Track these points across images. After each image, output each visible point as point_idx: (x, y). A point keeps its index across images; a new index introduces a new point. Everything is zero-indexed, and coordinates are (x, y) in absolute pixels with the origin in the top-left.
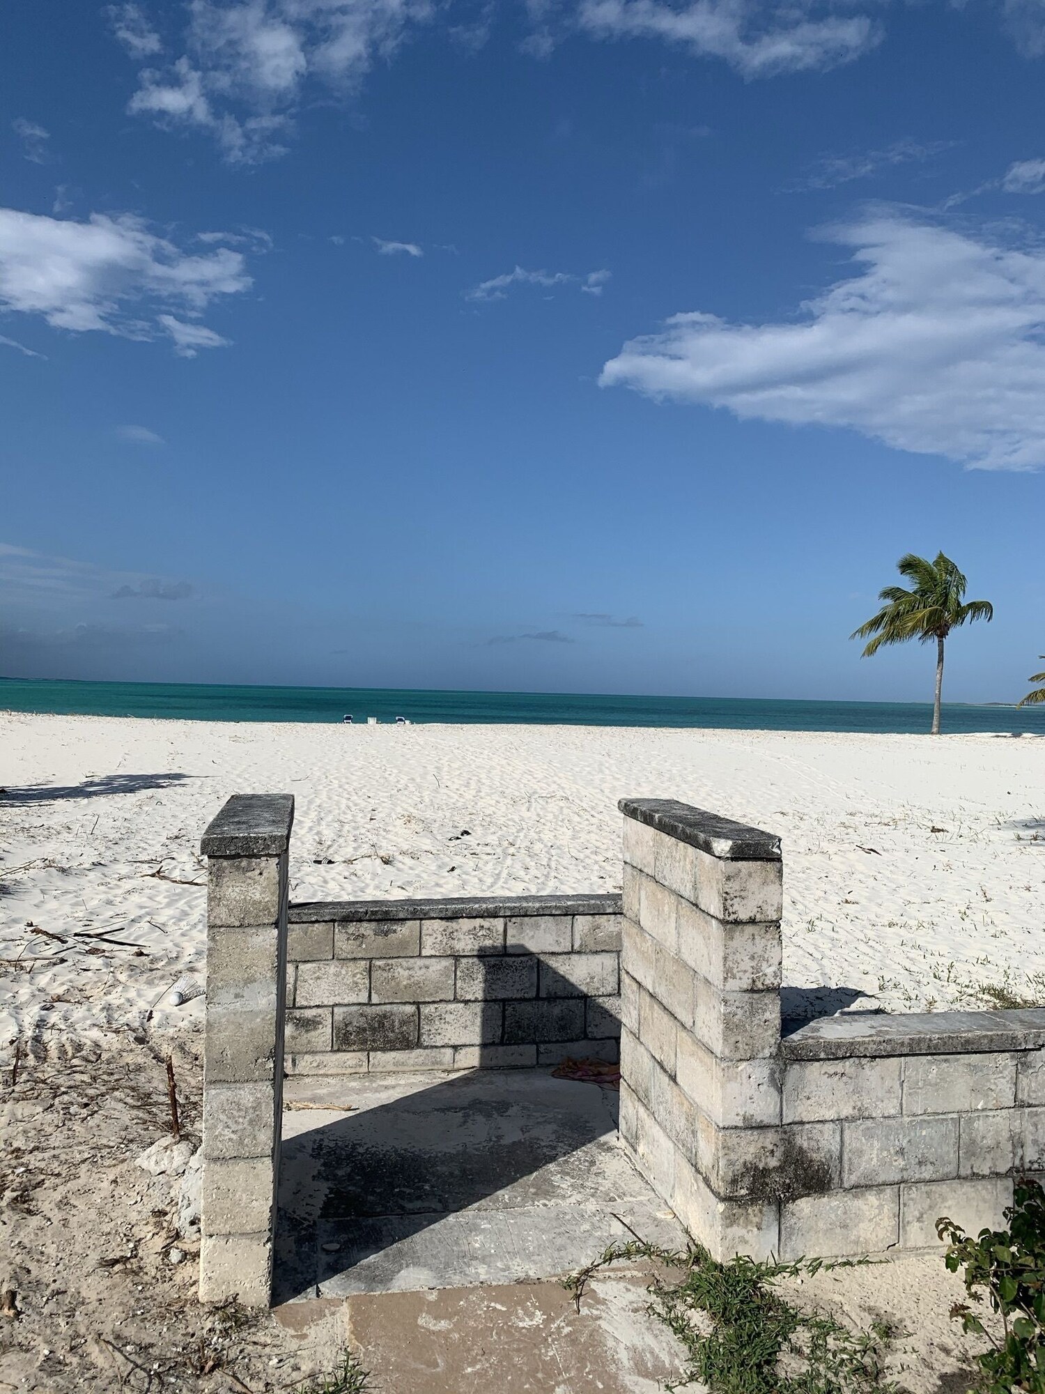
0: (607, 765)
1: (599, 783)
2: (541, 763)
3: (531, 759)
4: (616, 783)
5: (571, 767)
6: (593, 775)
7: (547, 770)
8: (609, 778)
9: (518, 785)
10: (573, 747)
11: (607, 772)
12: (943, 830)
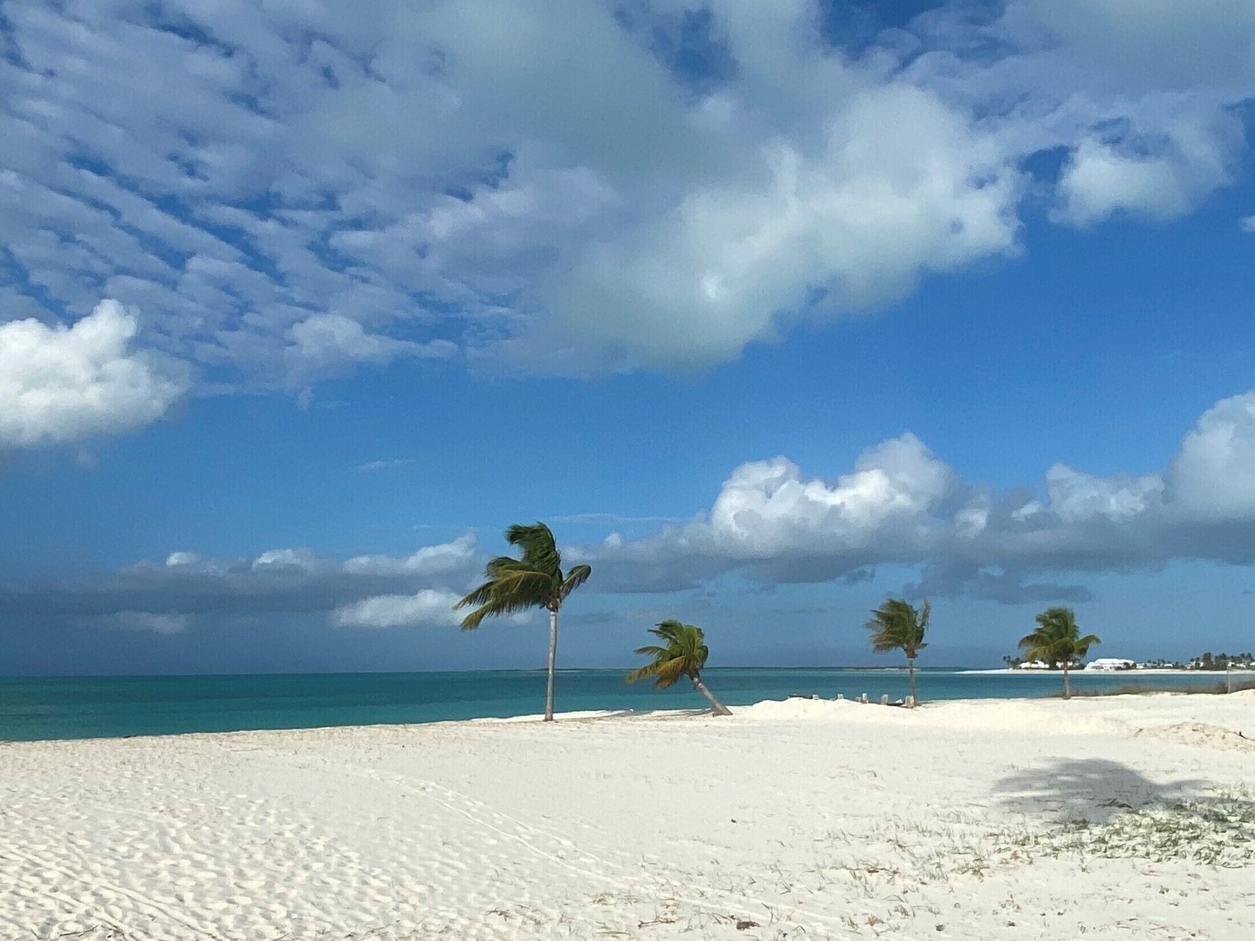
0: (173, 833)
1: (169, 878)
2: (52, 842)
3: (32, 832)
4: (201, 875)
5: (109, 843)
6: (155, 861)
7: (65, 858)
8: (185, 864)
9: (12, 904)
10: (104, 797)
11: (177, 849)
12: (753, 924)
